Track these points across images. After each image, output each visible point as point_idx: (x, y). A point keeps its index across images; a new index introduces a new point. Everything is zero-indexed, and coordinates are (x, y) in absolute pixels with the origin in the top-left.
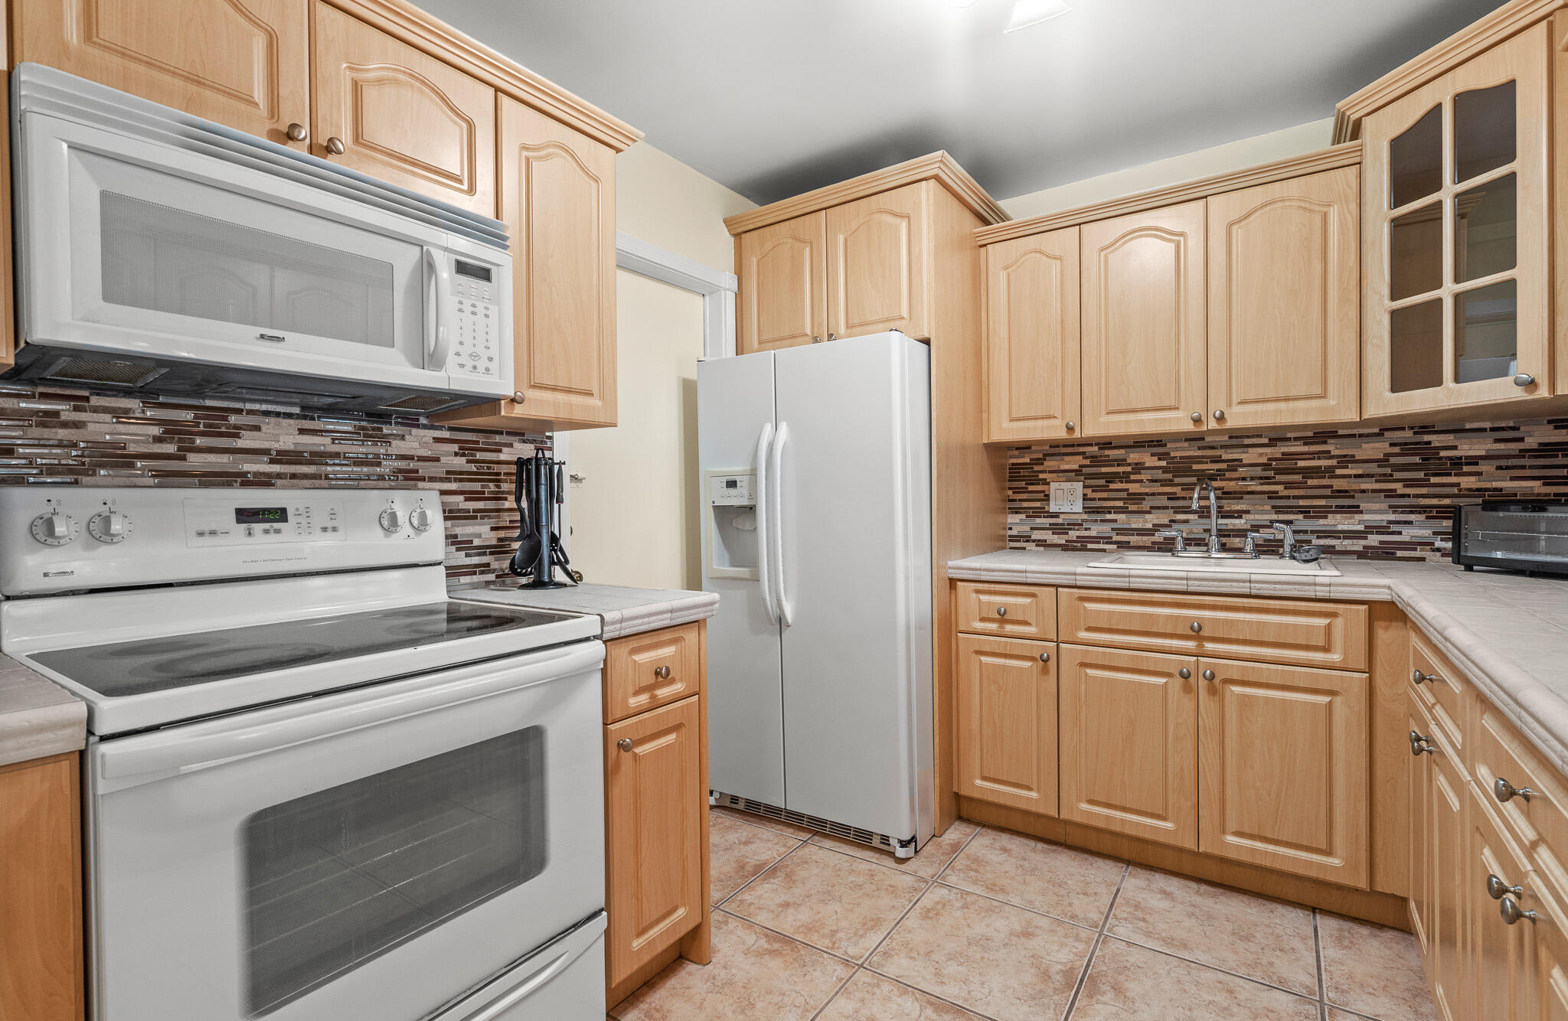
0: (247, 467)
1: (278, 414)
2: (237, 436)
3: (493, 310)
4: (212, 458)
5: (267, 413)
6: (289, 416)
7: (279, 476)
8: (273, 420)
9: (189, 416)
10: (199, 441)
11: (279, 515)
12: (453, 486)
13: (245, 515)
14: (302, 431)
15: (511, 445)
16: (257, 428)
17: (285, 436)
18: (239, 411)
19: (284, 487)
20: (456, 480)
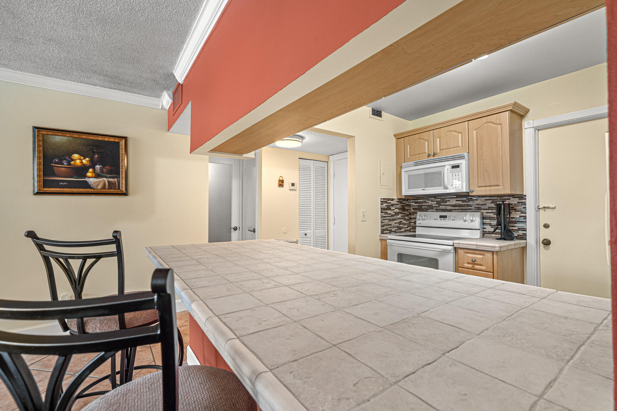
0: (448, 208)
1: (452, 198)
2: (447, 203)
4: (443, 207)
5: (451, 198)
6: (454, 198)
7: (453, 209)
8: (452, 199)
9: (440, 200)
11: (446, 217)
12: (490, 211)
13: (441, 217)
14: (456, 201)
15: (509, 199)
16: (449, 201)
17: (454, 202)
18: (446, 198)
19: (453, 212)
20: (491, 209)
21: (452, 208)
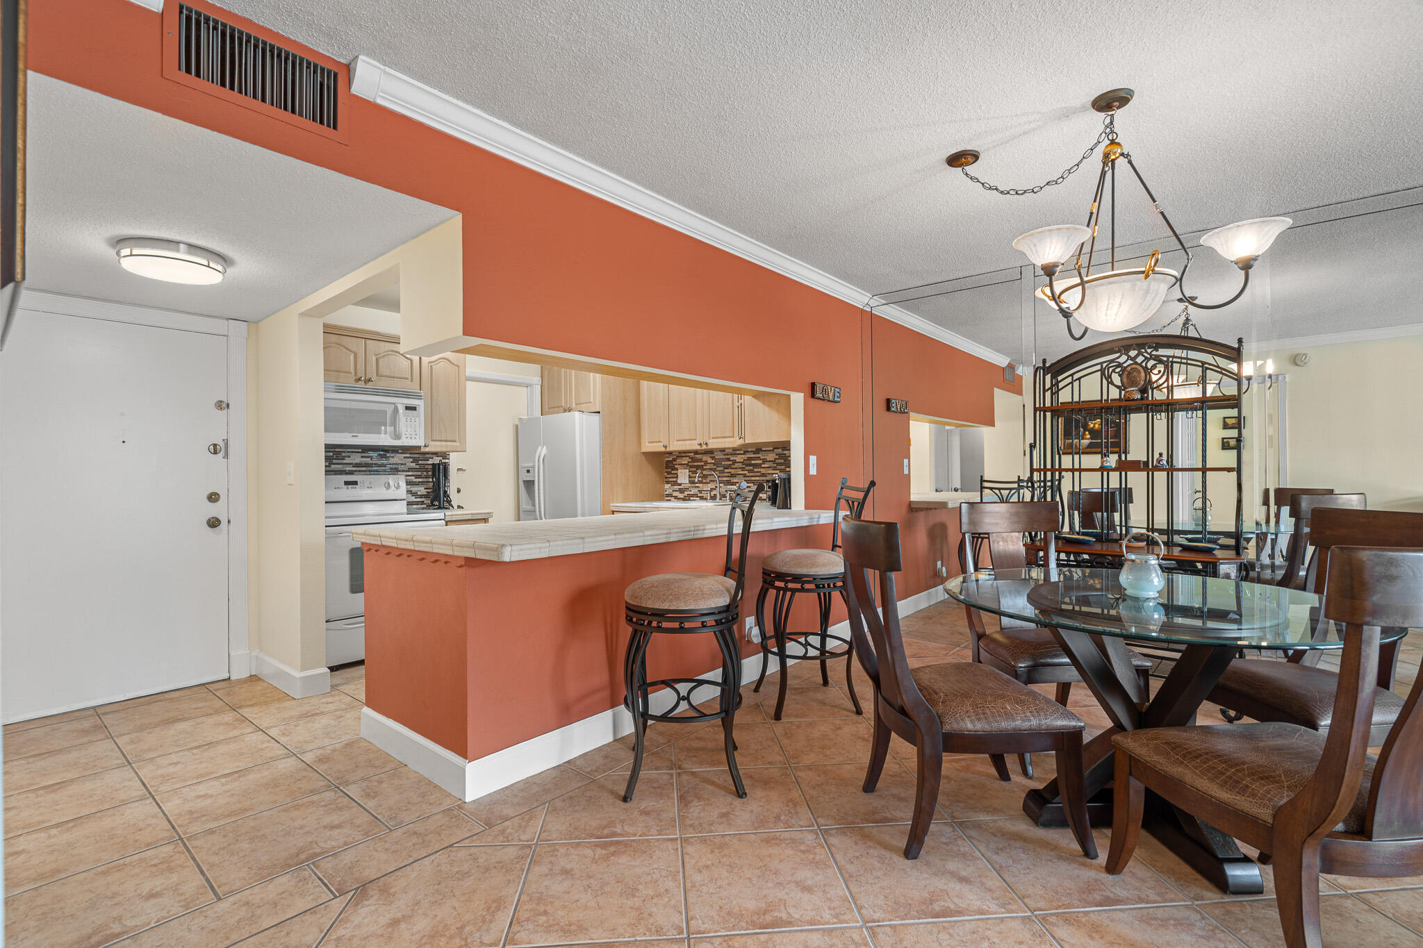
0: (347, 469)
1: (355, 452)
2: (344, 459)
3: (417, 419)
4: (337, 466)
5: (352, 452)
6: (358, 452)
7: (356, 471)
8: (354, 454)
9: (331, 454)
10: (334, 461)
11: (355, 483)
12: (410, 473)
13: (347, 483)
14: (362, 457)
15: (433, 458)
16: (349, 457)
17: (357, 458)
18: (344, 452)
19: (357, 475)
20: (412, 471)
21: (354, 469)
